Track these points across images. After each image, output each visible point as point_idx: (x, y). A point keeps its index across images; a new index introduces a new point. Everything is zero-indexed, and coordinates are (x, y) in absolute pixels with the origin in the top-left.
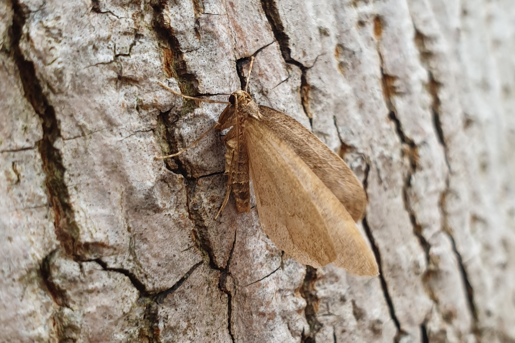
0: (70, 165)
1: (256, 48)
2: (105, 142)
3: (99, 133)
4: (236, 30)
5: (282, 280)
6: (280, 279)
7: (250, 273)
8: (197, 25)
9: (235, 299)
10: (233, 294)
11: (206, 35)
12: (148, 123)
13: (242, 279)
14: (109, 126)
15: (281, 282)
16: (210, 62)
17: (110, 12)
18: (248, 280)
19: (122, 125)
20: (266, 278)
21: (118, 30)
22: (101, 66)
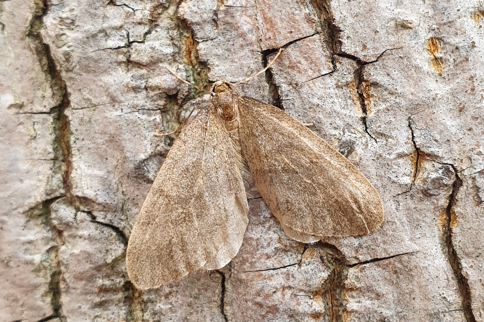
0: (76, 130)
1: (288, 40)
2: (106, 115)
3: (101, 106)
4: (265, 21)
5: (293, 277)
6: (291, 276)
7: (250, 261)
8: (215, 17)
9: (229, 281)
10: (227, 276)
11: (224, 26)
12: (156, 103)
13: (239, 264)
14: (112, 101)
15: (291, 279)
16: (225, 52)
17: (125, 5)
18: (246, 267)
19: (124, 102)
20: (272, 271)
21: (132, 20)
22: (109, 50)
